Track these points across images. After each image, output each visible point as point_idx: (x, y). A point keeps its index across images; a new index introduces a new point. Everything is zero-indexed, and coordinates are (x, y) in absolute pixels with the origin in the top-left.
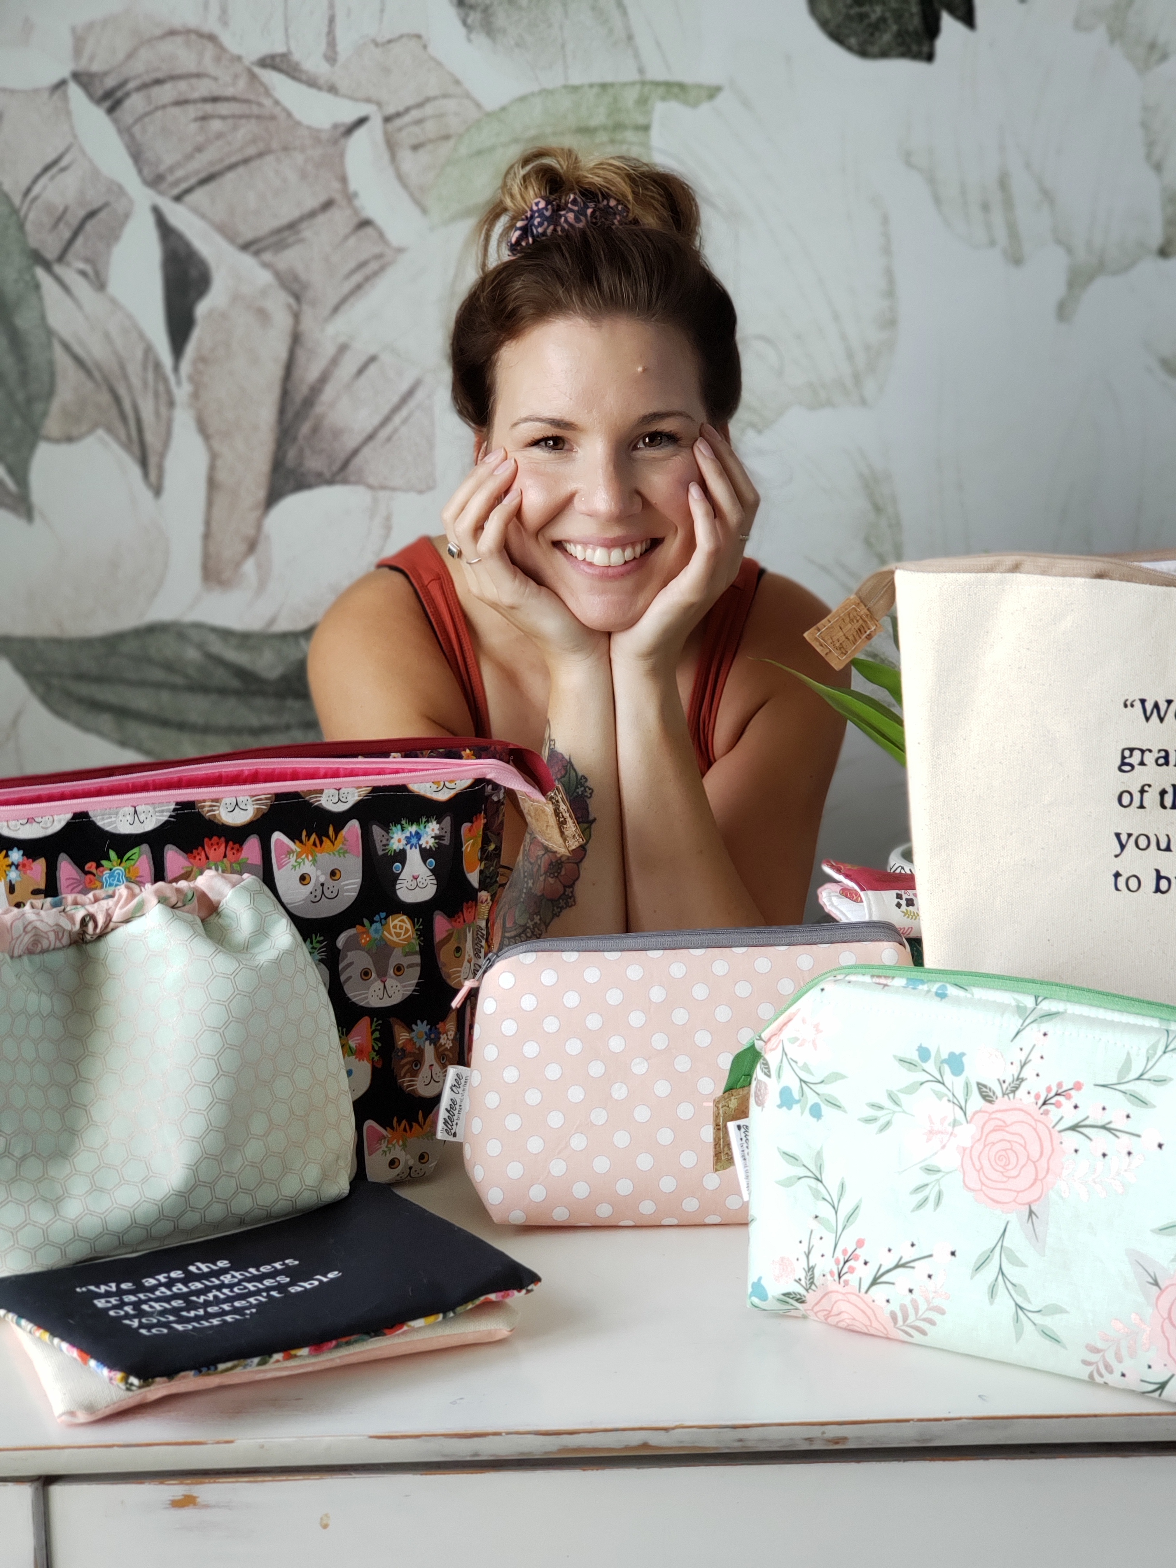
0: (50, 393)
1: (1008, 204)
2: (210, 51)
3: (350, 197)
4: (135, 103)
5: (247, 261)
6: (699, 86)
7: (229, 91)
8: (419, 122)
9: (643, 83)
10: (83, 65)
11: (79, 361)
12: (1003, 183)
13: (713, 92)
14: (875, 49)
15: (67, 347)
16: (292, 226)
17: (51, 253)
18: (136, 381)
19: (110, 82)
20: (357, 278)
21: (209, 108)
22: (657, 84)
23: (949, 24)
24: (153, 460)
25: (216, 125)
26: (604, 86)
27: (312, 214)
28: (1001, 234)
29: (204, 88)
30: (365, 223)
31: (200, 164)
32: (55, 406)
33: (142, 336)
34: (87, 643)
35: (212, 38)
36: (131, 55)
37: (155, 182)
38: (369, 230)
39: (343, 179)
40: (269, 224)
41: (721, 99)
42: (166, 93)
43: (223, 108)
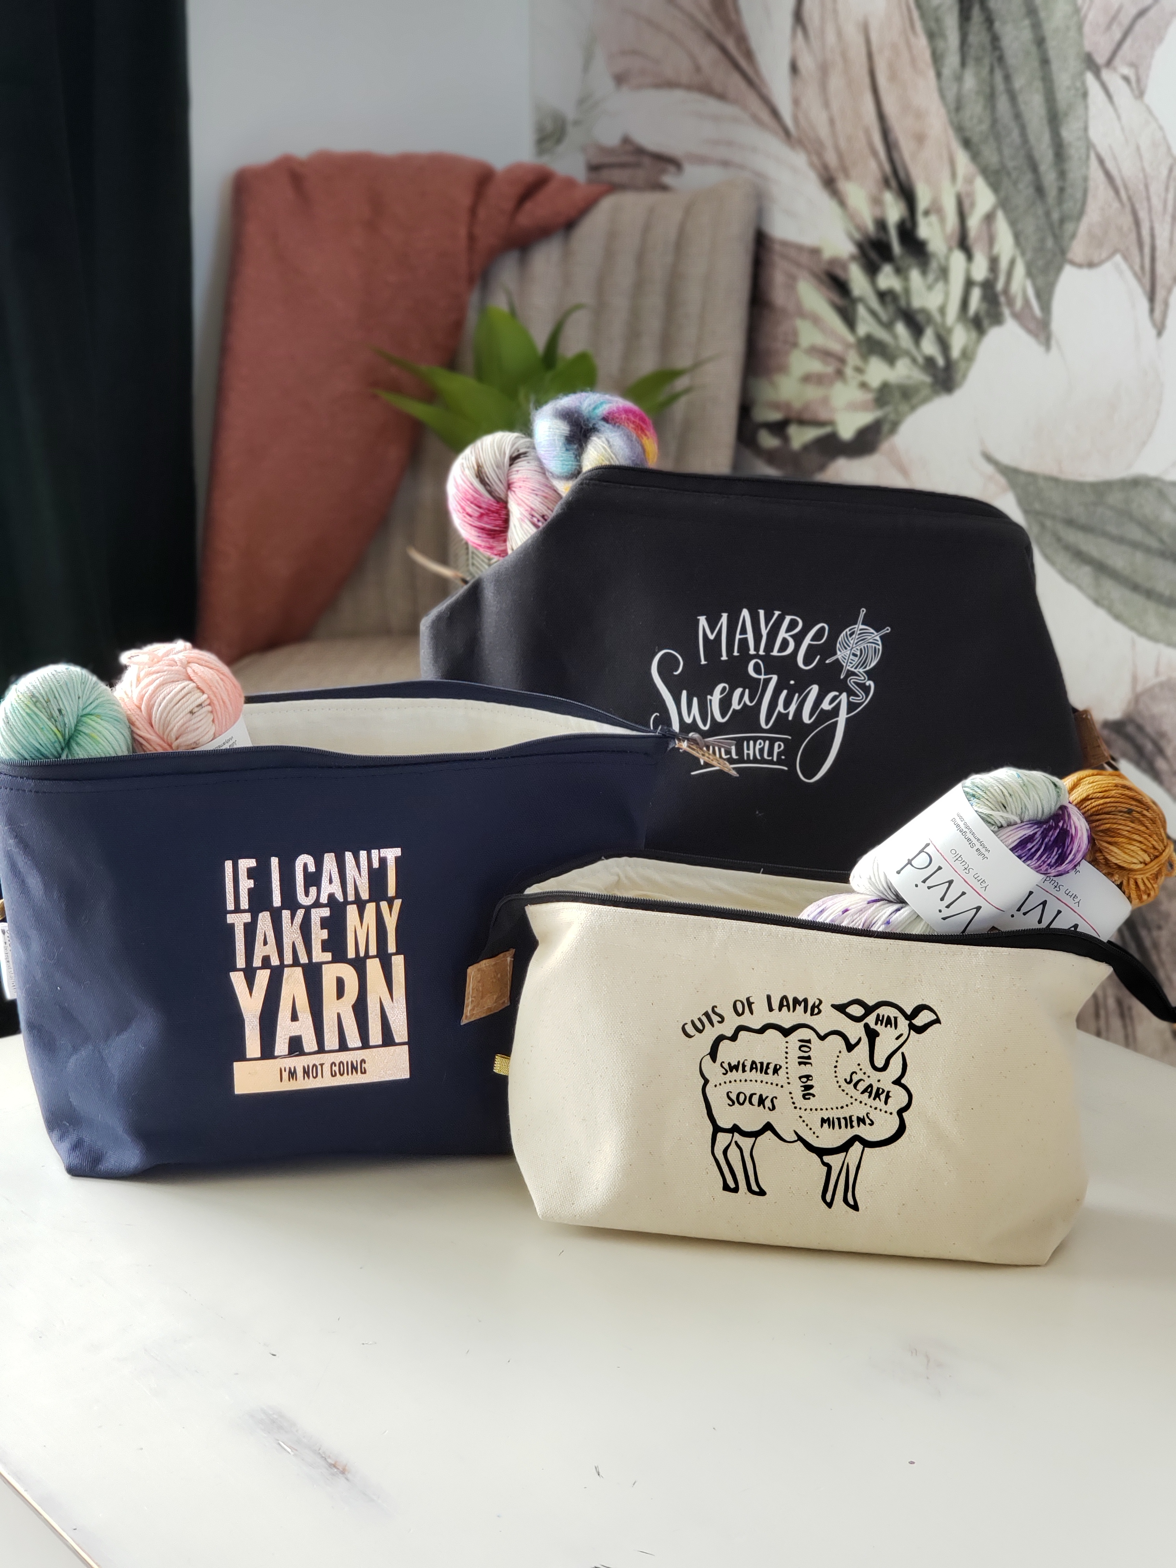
0: (1080, 213)
11: (1109, 178)
15: (1101, 162)
17: (1100, 59)
18: (1156, 202)
24: (1160, 294)
32: (1084, 226)
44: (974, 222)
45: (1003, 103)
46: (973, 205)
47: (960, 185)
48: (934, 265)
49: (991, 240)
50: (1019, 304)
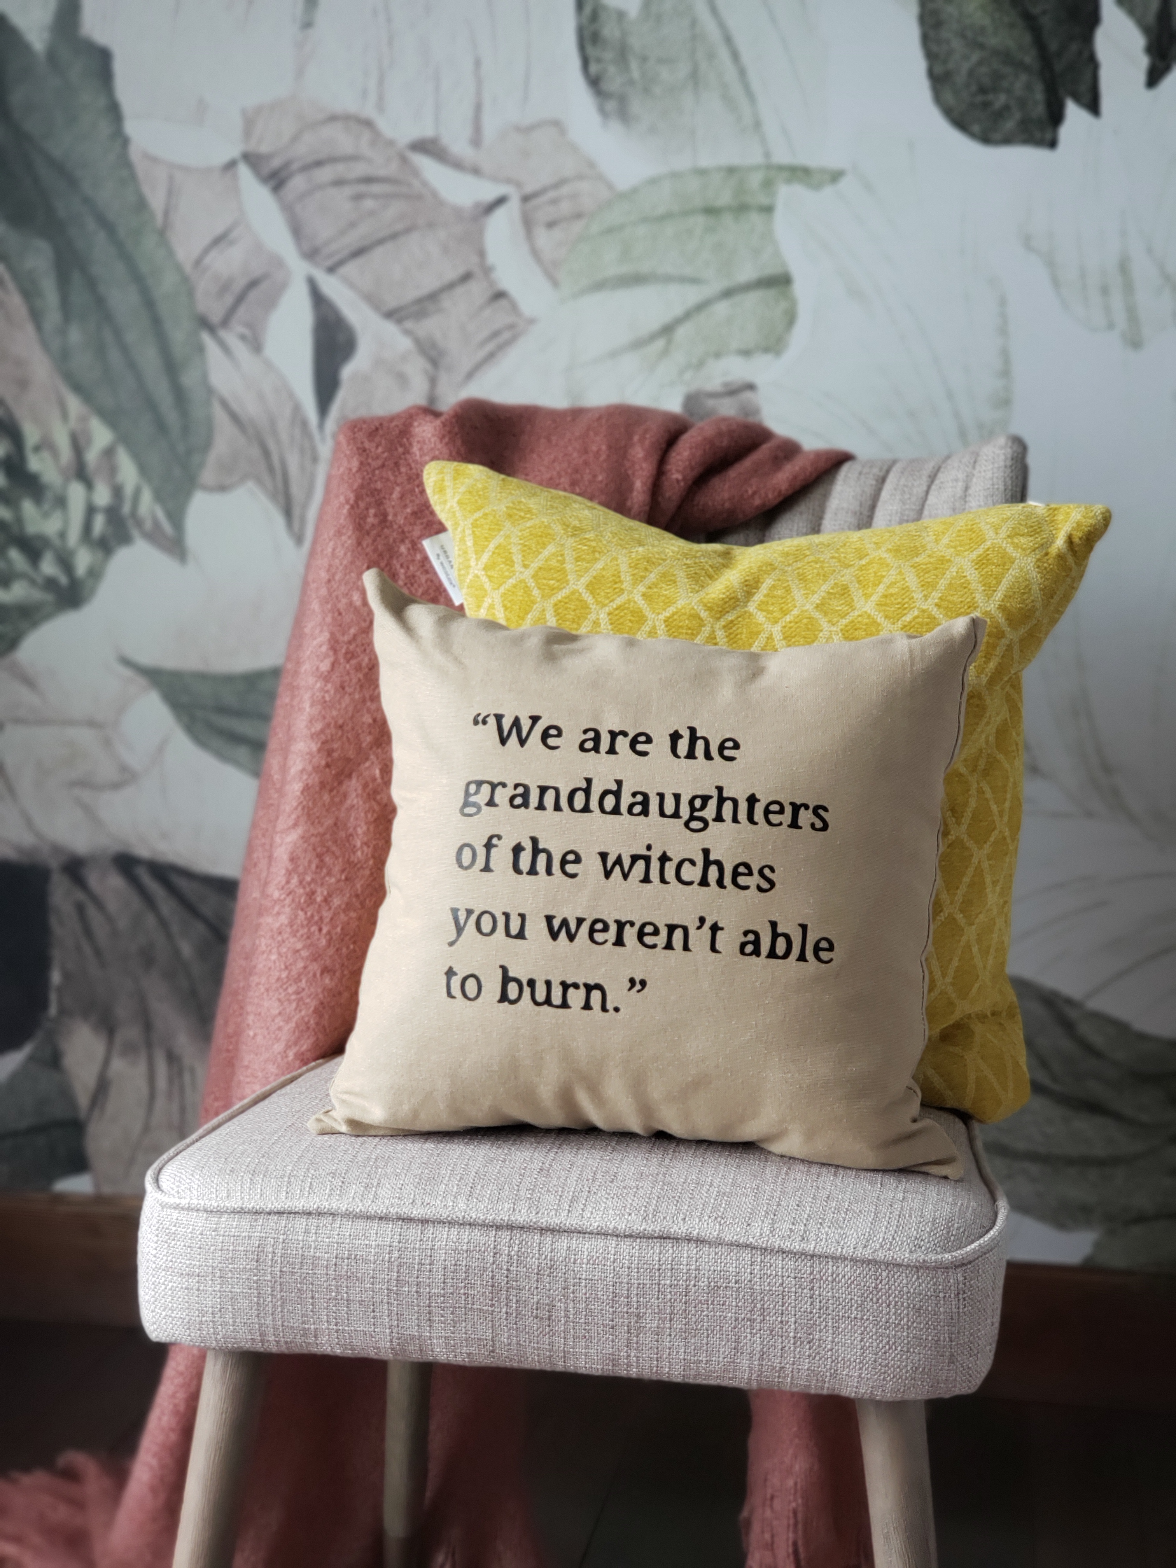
0: (207, 445)
1: (1128, 288)
2: (366, 136)
3: (487, 271)
4: (297, 184)
5: (390, 328)
6: (823, 171)
7: (382, 172)
8: (554, 202)
9: (769, 167)
10: (252, 147)
11: (235, 418)
12: (1124, 267)
13: (836, 176)
14: (997, 136)
15: (225, 404)
16: (433, 297)
17: (215, 317)
18: (284, 436)
19: (276, 163)
20: (490, 347)
21: (363, 188)
22: (781, 168)
23: (1073, 112)
24: (296, 511)
25: (369, 204)
26: (731, 170)
27: (450, 286)
28: (1120, 317)
29: (359, 170)
30: (500, 295)
31: (353, 239)
32: (212, 458)
33: (291, 395)
34: (229, 679)
35: (368, 124)
36: (296, 138)
37: (311, 254)
38: (503, 302)
39: (482, 254)
40: (411, 294)
41: (844, 184)
42: (326, 174)
43: (376, 188)
44: (92, 456)
45: (115, 356)
46: (89, 441)
47: (73, 422)
48: (49, 496)
49: (113, 470)
50: (148, 525)
